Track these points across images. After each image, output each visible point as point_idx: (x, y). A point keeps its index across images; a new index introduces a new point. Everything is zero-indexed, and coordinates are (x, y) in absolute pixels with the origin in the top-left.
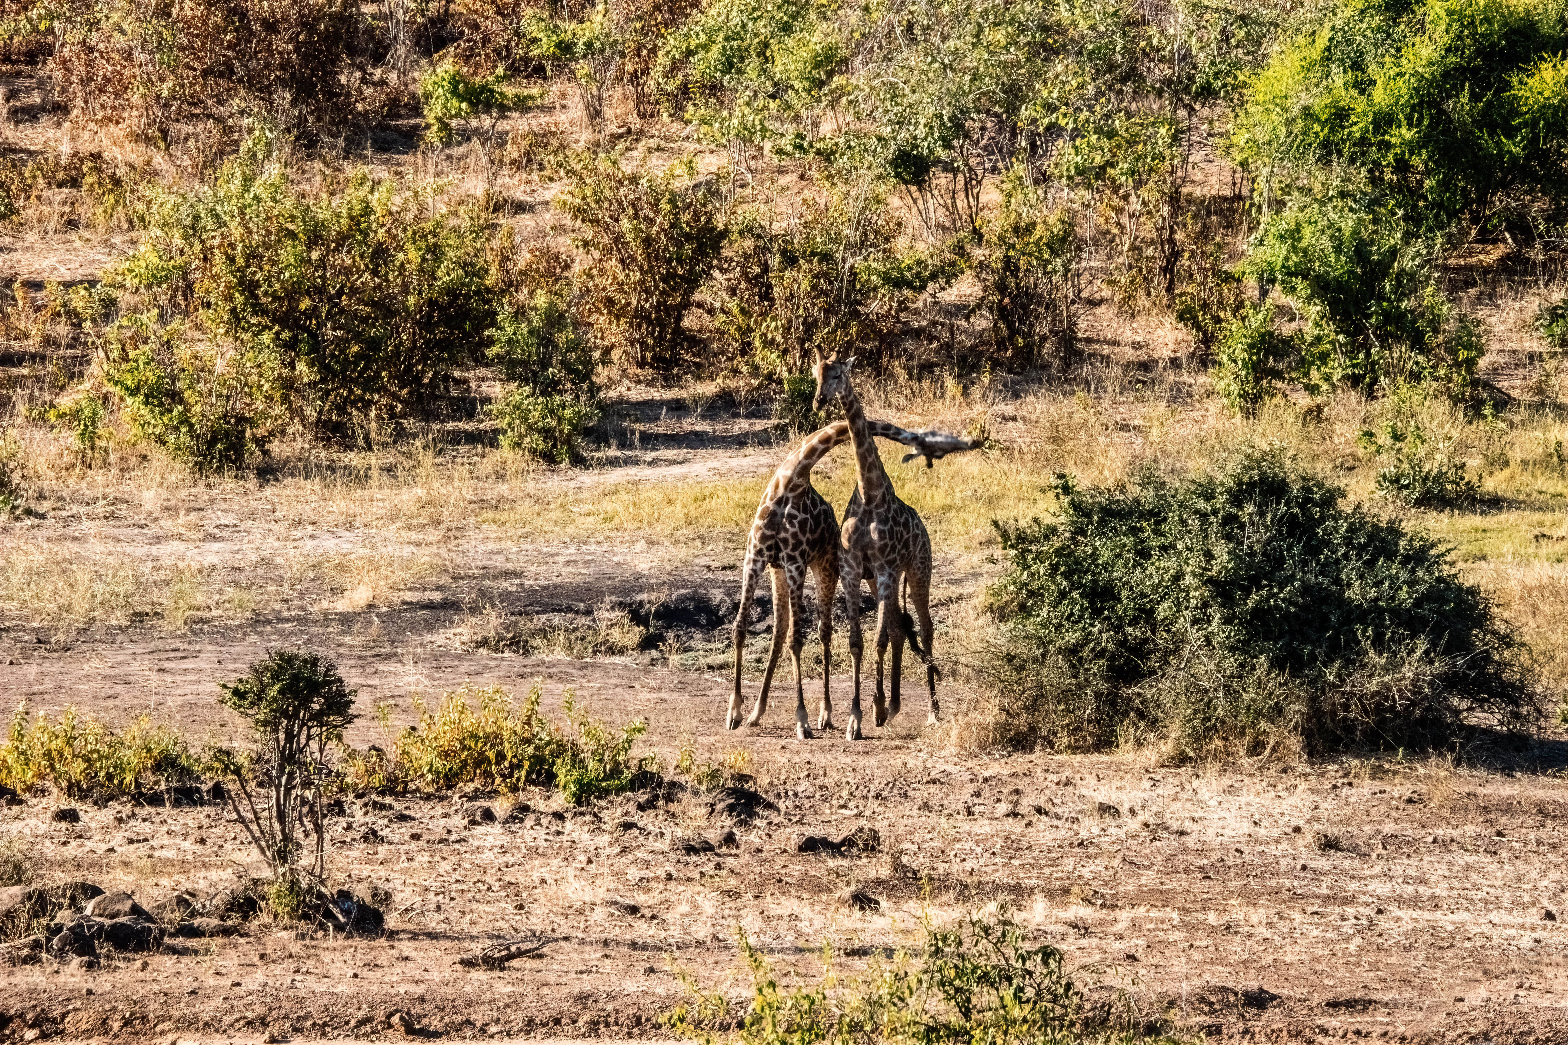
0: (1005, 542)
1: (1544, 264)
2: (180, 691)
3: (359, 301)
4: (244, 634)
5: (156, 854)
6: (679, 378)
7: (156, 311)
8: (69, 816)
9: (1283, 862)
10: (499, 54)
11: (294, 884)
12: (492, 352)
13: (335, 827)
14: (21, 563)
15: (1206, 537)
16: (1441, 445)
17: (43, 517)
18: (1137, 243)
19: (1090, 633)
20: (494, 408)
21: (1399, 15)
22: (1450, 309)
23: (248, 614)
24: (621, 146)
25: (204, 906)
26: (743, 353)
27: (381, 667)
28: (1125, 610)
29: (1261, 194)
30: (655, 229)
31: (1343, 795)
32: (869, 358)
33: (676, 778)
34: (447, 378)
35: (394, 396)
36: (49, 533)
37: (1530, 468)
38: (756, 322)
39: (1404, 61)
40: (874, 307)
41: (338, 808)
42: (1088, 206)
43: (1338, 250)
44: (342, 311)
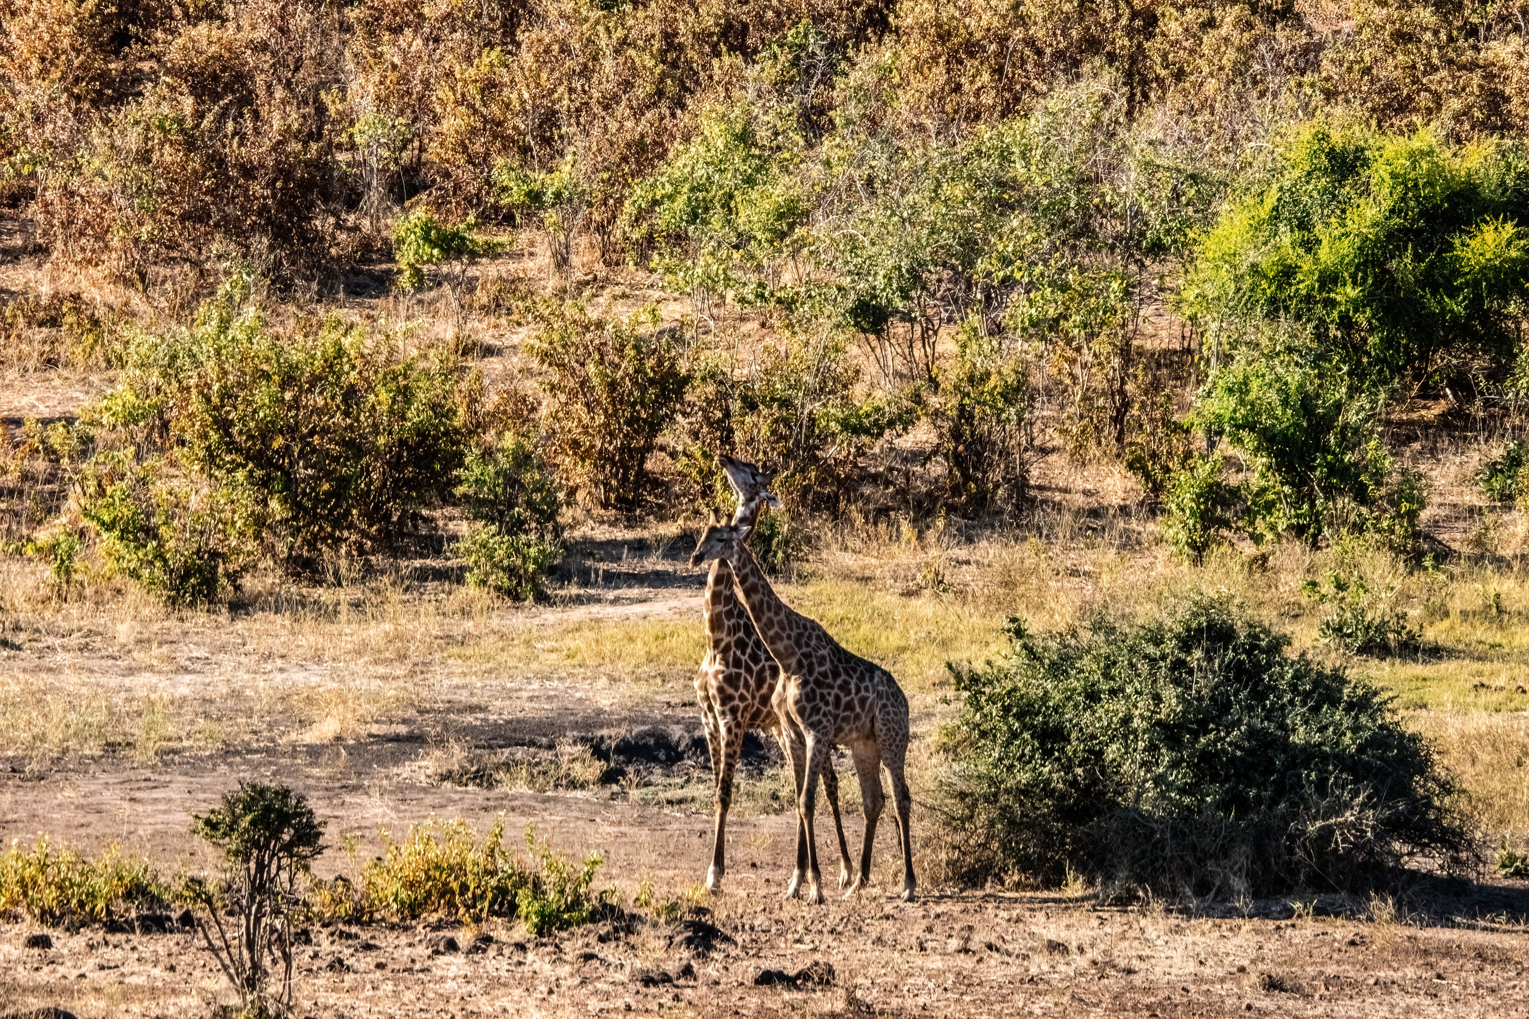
0: (959, 683)
1: (1484, 420)
2: (150, 820)
3: (331, 441)
4: (214, 765)
5: (127, 980)
6: (642, 519)
7: (133, 449)
8: (41, 942)
9: (1229, 1002)
10: (470, 202)
11: (262, 1011)
12: (459, 491)
13: (302, 955)
15: (1155, 682)
16: (1383, 595)
17: (19, 648)
18: (1089, 393)
19: (1040, 774)
20: (462, 546)
21: (1345, 178)
22: (1392, 463)
23: (219, 745)
24: (587, 292)
26: (704, 495)
27: (348, 799)
28: (1074, 753)
29: (1210, 348)
30: (620, 373)
31: (1287, 936)
32: (827, 502)
33: (635, 911)
34: (415, 516)
35: (365, 534)
36: (24, 664)
37: (1470, 619)
39: (1349, 223)
40: (831, 452)
41: (305, 937)
42: (1041, 357)
43: (1285, 403)
44: (314, 451)
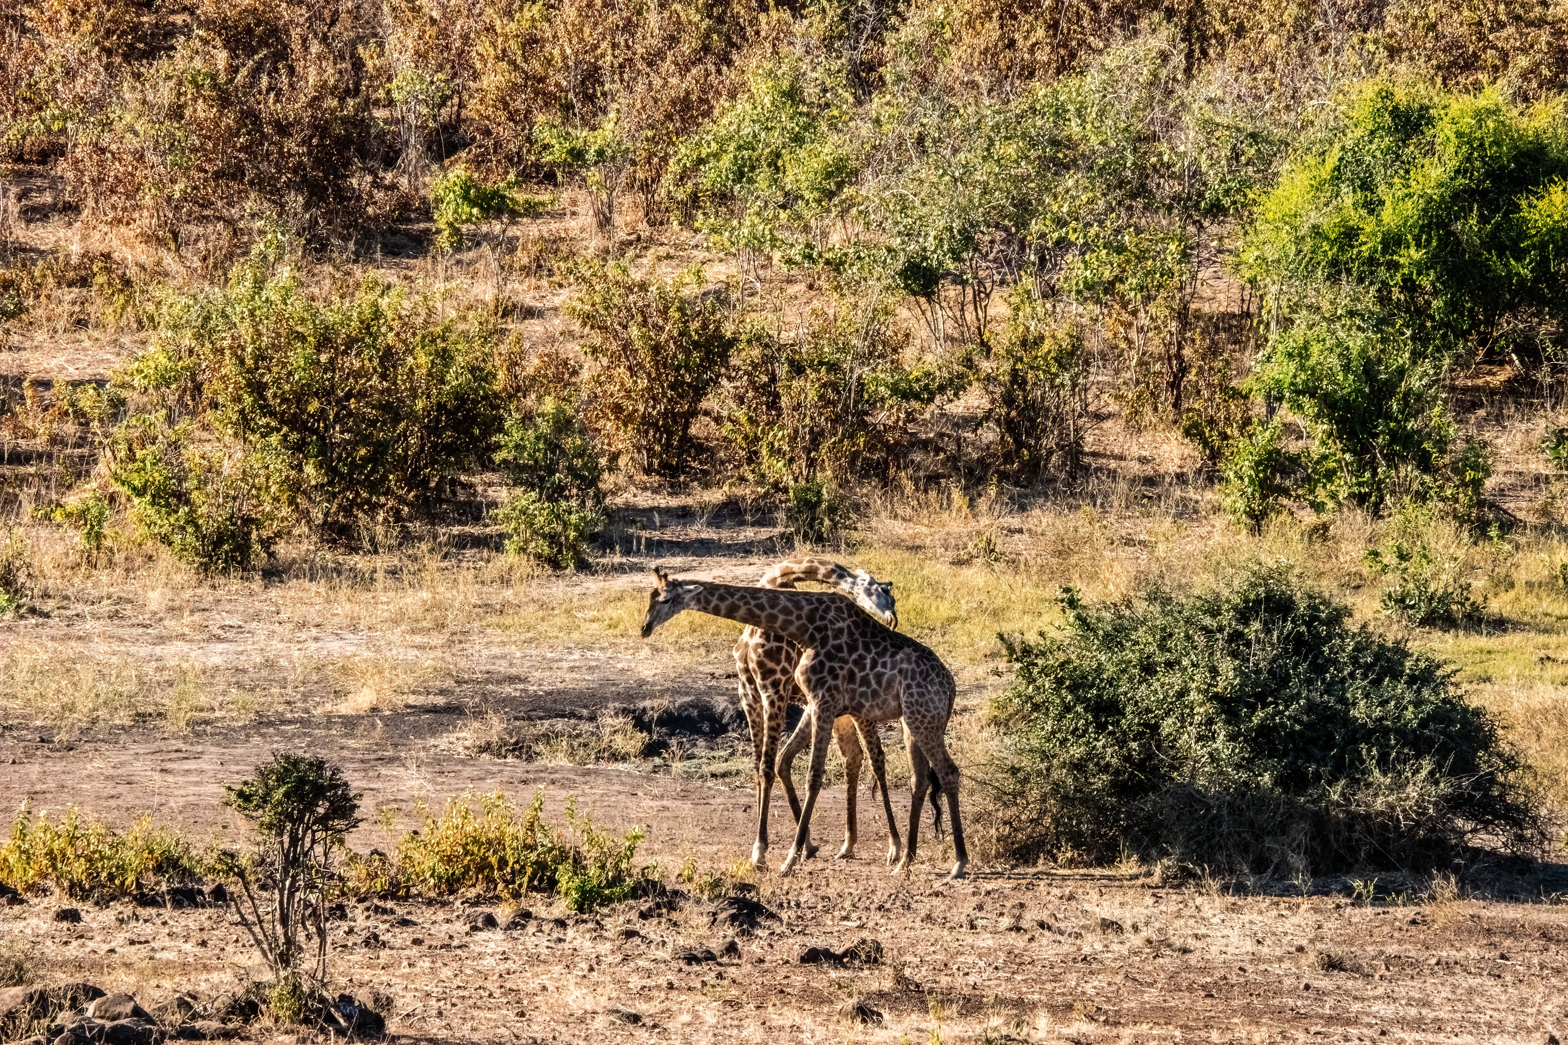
0: (1011, 655)
1: (1551, 387)
2: (182, 792)
3: (367, 404)
4: (247, 736)
5: (158, 956)
6: (686, 485)
7: (164, 412)
8: (70, 916)
9: (1287, 981)
10: (510, 160)
11: (296, 987)
12: (498, 457)
13: (337, 930)
14: (25, 661)
15: (1211, 654)
16: (1447, 566)
17: (47, 615)
18: (1146, 358)
19: (1094, 748)
20: (500, 512)
21: (1409, 137)
22: (1456, 431)
23: (252, 716)
24: (631, 253)
25: (205, 1009)
26: (750, 461)
27: (384, 771)
28: (1129, 726)
29: (1269, 312)
30: (664, 336)
31: (1347, 915)
32: (876, 468)
33: (677, 887)
34: (454, 482)
35: (402, 500)
36: (53, 632)
37: (1536, 590)
38: (763, 431)
39: (1413, 183)
40: (881, 417)
41: (340, 912)
42: (1097, 321)
43: (1346, 368)
44: (350, 414)
